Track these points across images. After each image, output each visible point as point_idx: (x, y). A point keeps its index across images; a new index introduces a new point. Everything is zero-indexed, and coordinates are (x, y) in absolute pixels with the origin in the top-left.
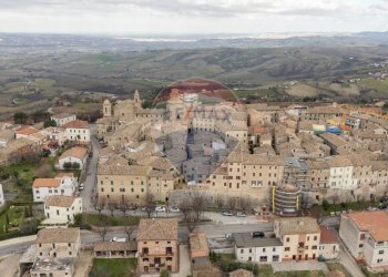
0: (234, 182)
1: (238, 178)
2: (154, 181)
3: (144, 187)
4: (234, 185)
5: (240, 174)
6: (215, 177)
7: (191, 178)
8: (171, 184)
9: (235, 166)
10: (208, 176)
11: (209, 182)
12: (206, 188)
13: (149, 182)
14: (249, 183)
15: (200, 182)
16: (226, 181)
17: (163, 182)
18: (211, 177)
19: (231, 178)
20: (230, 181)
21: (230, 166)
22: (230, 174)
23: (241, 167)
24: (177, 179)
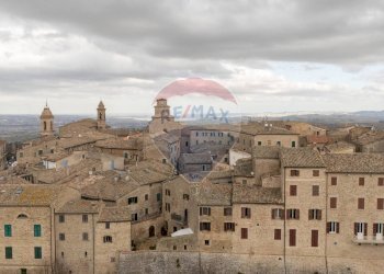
0: (303, 227)
1: (315, 214)
2: (74, 226)
3: (43, 242)
4: (304, 238)
5: (320, 203)
6: (246, 213)
7: (183, 221)
8: (123, 233)
9: (305, 179)
10: (227, 212)
11: (230, 227)
12: (223, 246)
13: (62, 228)
14: (347, 228)
15: (206, 227)
16: (279, 224)
17: (101, 230)
18: (237, 210)
19: (294, 214)
20: (292, 224)
21: (290, 180)
22: (291, 203)
23: (321, 180)
24: (146, 225)
